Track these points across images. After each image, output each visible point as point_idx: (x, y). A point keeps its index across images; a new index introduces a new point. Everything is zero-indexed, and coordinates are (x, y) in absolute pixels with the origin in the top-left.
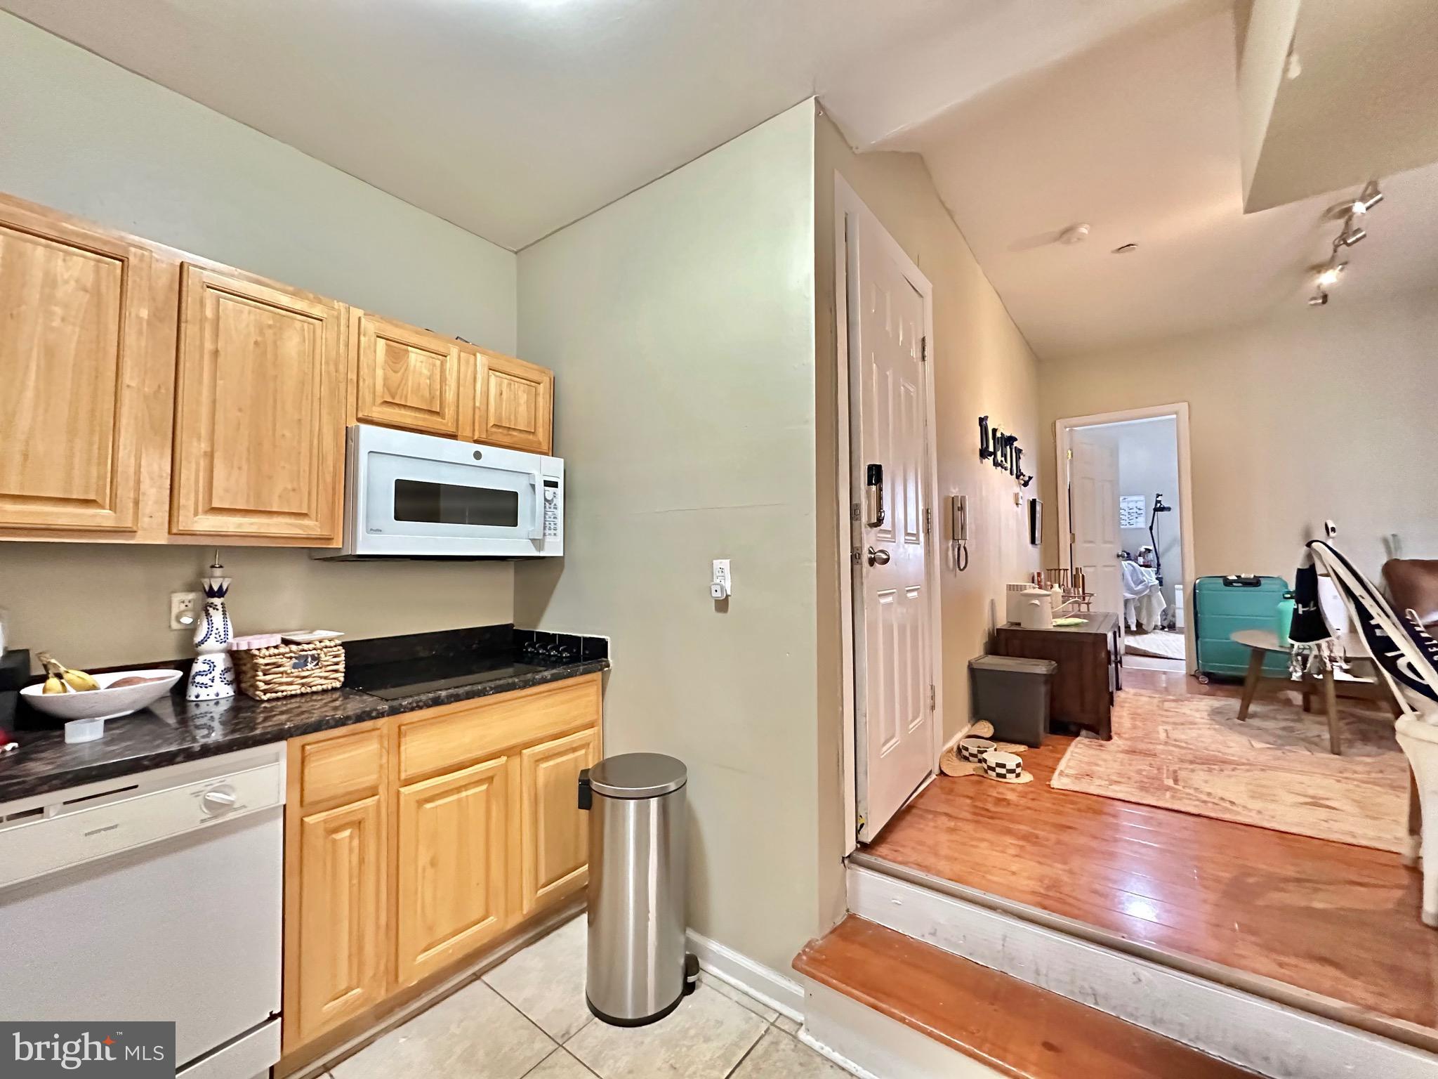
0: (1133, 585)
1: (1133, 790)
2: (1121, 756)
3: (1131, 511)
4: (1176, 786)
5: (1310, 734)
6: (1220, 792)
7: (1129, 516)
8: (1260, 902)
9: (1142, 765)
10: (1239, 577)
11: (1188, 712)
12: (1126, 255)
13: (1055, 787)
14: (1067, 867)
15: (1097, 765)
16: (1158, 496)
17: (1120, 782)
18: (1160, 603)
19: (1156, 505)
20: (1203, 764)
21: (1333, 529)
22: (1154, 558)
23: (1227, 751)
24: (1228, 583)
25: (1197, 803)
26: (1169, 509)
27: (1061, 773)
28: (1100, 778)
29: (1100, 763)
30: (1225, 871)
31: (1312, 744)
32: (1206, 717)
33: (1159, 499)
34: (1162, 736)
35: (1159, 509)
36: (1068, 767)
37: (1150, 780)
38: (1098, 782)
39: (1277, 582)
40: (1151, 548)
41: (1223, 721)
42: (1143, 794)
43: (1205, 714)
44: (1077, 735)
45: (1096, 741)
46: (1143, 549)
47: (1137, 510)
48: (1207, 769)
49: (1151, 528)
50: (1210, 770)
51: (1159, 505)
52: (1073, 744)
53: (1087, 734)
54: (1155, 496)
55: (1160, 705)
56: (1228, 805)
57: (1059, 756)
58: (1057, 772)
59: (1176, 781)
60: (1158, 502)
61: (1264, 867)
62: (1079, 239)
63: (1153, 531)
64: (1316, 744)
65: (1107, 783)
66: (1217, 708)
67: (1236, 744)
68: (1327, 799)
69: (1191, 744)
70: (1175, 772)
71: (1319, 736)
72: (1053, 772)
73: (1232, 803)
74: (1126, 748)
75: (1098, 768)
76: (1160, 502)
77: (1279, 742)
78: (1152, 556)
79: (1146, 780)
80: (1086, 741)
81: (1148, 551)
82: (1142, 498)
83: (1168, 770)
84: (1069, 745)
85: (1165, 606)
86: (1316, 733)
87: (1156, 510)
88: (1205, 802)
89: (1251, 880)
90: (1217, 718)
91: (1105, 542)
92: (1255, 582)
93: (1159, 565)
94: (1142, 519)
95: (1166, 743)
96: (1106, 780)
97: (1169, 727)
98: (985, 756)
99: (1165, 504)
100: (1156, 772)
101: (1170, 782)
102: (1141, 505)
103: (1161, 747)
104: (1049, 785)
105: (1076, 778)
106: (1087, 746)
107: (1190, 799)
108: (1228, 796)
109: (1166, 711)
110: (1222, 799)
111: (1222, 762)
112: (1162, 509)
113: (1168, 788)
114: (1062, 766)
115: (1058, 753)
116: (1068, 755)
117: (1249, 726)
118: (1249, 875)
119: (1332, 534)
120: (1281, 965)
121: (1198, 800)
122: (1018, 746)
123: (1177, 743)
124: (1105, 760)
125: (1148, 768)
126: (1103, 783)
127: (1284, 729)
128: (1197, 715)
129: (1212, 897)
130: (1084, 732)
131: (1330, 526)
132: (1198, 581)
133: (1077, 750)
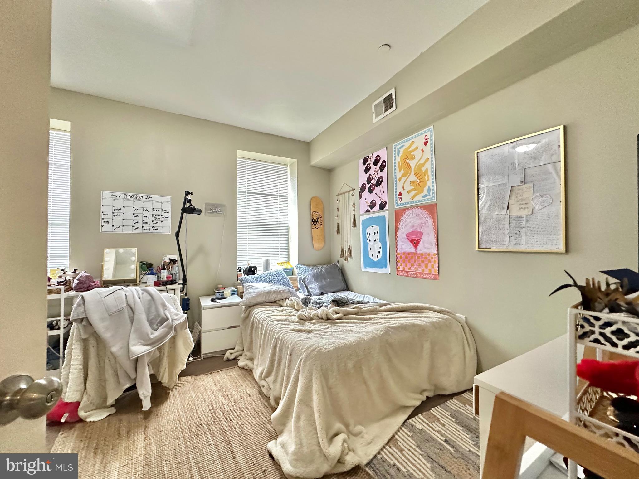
0: (149, 329)
3: (155, 213)
7: (153, 219)
19: (185, 204)
22: (179, 270)
33: (189, 197)
35: (189, 209)
40: (176, 257)
46: (167, 259)
47: (163, 213)
49: (177, 235)
51: (188, 205)
54: (184, 195)
60: (187, 201)
63: (179, 238)
76: (189, 201)
78: (177, 268)
81: (173, 261)
82: (168, 199)
87: (184, 211)
93: (185, 280)
94: (167, 223)
99: (195, 204)
102: (167, 207)
112: (192, 211)
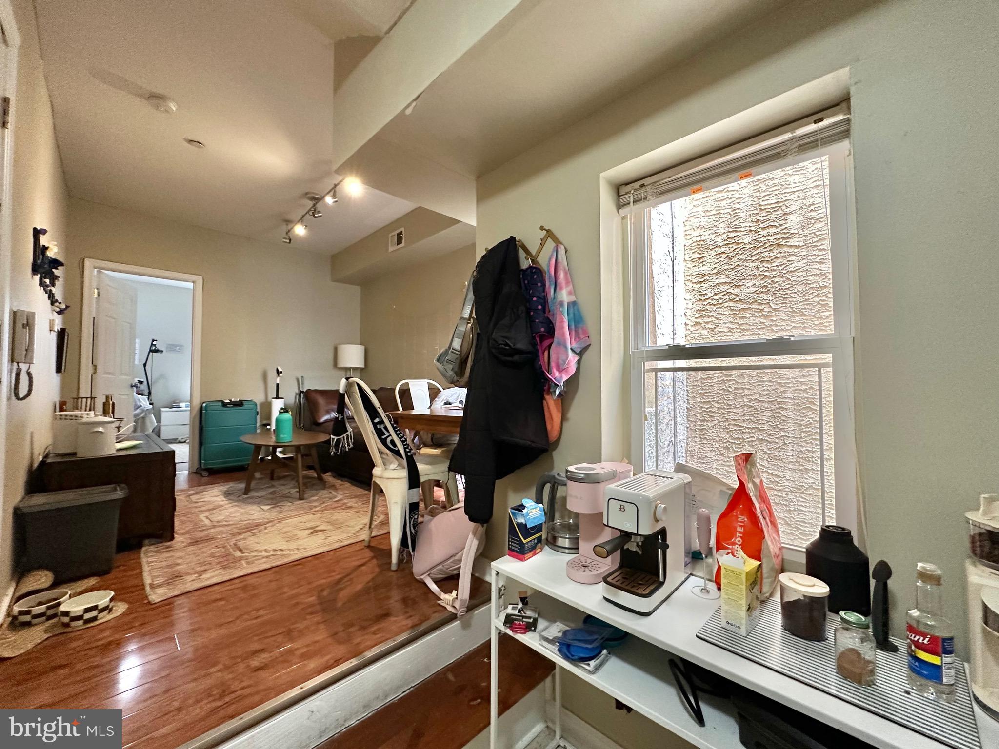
1: (219, 571)
2: (191, 548)
4: (244, 555)
5: (285, 493)
6: (270, 547)
8: (339, 604)
9: (210, 549)
10: (230, 400)
11: (211, 499)
12: (192, 148)
13: (156, 601)
14: (220, 666)
15: (178, 564)
16: (153, 340)
17: (205, 570)
18: (152, 422)
19: (151, 347)
20: (247, 532)
21: (281, 372)
22: (146, 387)
23: (253, 518)
24: (224, 405)
25: (264, 560)
26: (162, 352)
27: (152, 586)
28: (188, 574)
29: (179, 561)
30: (311, 597)
31: (287, 497)
32: (224, 499)
33: (154, 343)
34: (207, 522)
35: (154, 350)
36: (153, 578)
37: (225, 558)
38: (189, 578)
39: (252, 403)
41: (237, 499)
42: (227, 571)
43: (222, 498)
44: (140, 546)
45: (161, 544)
46: (136, 381)
48: (251, 534)
49: (145, 365)
50: (254, 534)
51: (153, 347)
52: (142, 555)
53: (150, 541)
54: (151, 341)
55: (188, 499)
56: (279, 553)
57: (137, 571)
58: (148, 588)
59: (241, 551)
60: (153, 345)
61: (324, 581)
62: (166, 111)
63: (146, 367)
64: (289, 497)
65: (196, 575)
66: (227, 491)
67: (255, 512)
68: (317, 526)
69: (230, 521)
70: (235, 544)
71: (289, 492)
72: (144, 589)
73: (282, 550)
74: (190, 541)
75: (178, 567)
76: (155, 345)
77: (274, 502)
78: (144, 386)
79: (222, 560)
80: (152, 548)
81: (141, 382)
83: (230, 546)
84: (139, 558)
85: (156, 424)
86: (287, 491)
87: (151, 351)
88: (267, 557)
89: (325, 593)
90: (232, 497)
91: (123, 374)
92: (240, 404)
93: (150, 393)
95: (214, 527)
96: (195, 574)
97: (207, 514)
98: (63, 608)
99: (159, 347)
100: (223, 550)
101: (238, 554)
103: (212, 531)
104: (149, 603)
105: (168, 584)
106: (157, 552)
107: (259, 559)
108: (275, 546)
109: (196, 502)
110: (275, 550)
111: (256, 526)
112: (157, 351)
113: (240, 559)
114: (148, 580)
115: (133, 569)
116: (146, 568)
117: (252, 498)
118: (322, 590)
119: (280, 375)
120: (374, 633)
121: (263, 558)
122: (86, 581)
123: (220, 524)
124: (181, 558)
125: (216, 550)
126: (194, 576)
127: (271, 493)
128: (218, 499)
129: (318, 618)
130: (147, 542)
131: (280, 370)
132: (204, 405)
133: (150, 559)
